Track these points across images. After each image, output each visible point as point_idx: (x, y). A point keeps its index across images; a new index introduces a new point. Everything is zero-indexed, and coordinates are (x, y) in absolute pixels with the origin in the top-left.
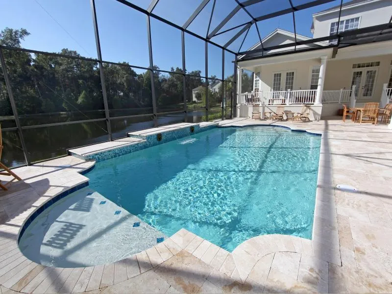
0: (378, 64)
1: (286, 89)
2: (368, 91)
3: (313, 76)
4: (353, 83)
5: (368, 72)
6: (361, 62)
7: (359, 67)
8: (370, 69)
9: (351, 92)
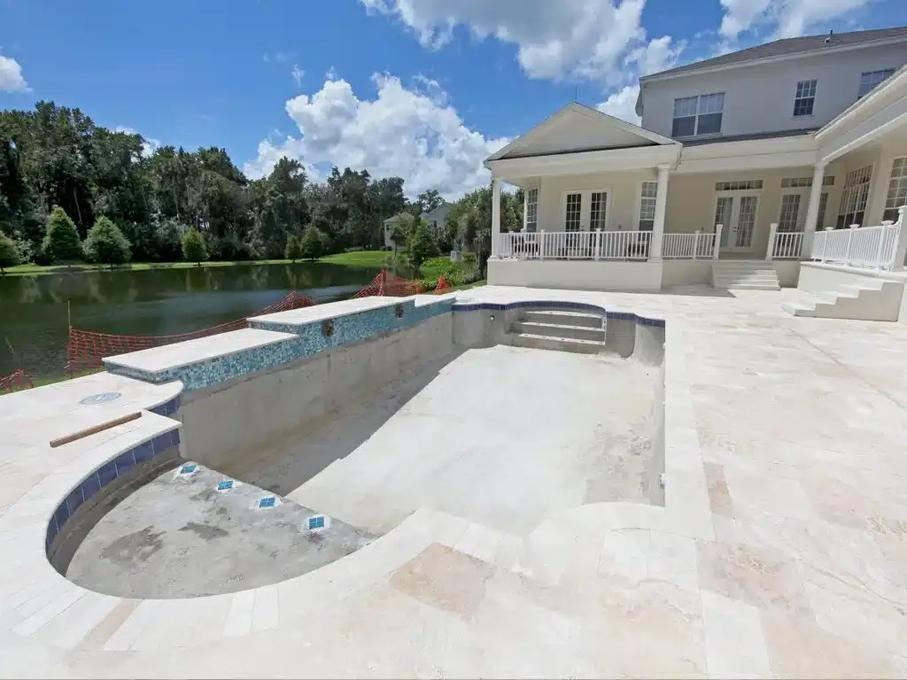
0: (760, 185)
1: (592, 228)
2: (744, 236)
3: (644, 202)
4: (718, 220)
5: (743, 199)
6: (730, 180)
7: (727, 188)
8: (746, 193)
9: (714, 237)
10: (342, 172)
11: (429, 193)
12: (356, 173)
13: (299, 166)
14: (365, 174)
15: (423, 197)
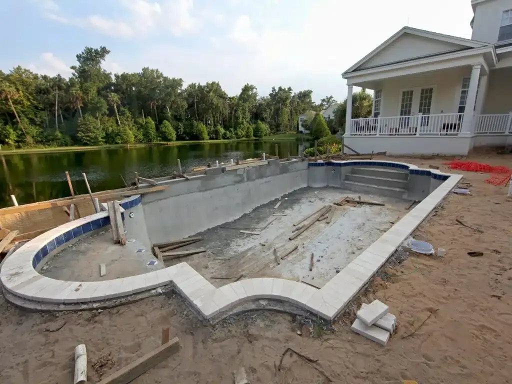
10: (277, 90)
11: (327, 98)
12: (285, 89)
13: (254, 88)
14: (290, 89)
15: (324, 100)
